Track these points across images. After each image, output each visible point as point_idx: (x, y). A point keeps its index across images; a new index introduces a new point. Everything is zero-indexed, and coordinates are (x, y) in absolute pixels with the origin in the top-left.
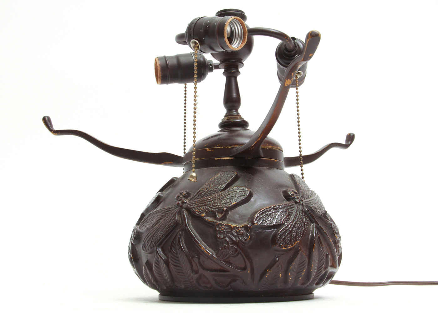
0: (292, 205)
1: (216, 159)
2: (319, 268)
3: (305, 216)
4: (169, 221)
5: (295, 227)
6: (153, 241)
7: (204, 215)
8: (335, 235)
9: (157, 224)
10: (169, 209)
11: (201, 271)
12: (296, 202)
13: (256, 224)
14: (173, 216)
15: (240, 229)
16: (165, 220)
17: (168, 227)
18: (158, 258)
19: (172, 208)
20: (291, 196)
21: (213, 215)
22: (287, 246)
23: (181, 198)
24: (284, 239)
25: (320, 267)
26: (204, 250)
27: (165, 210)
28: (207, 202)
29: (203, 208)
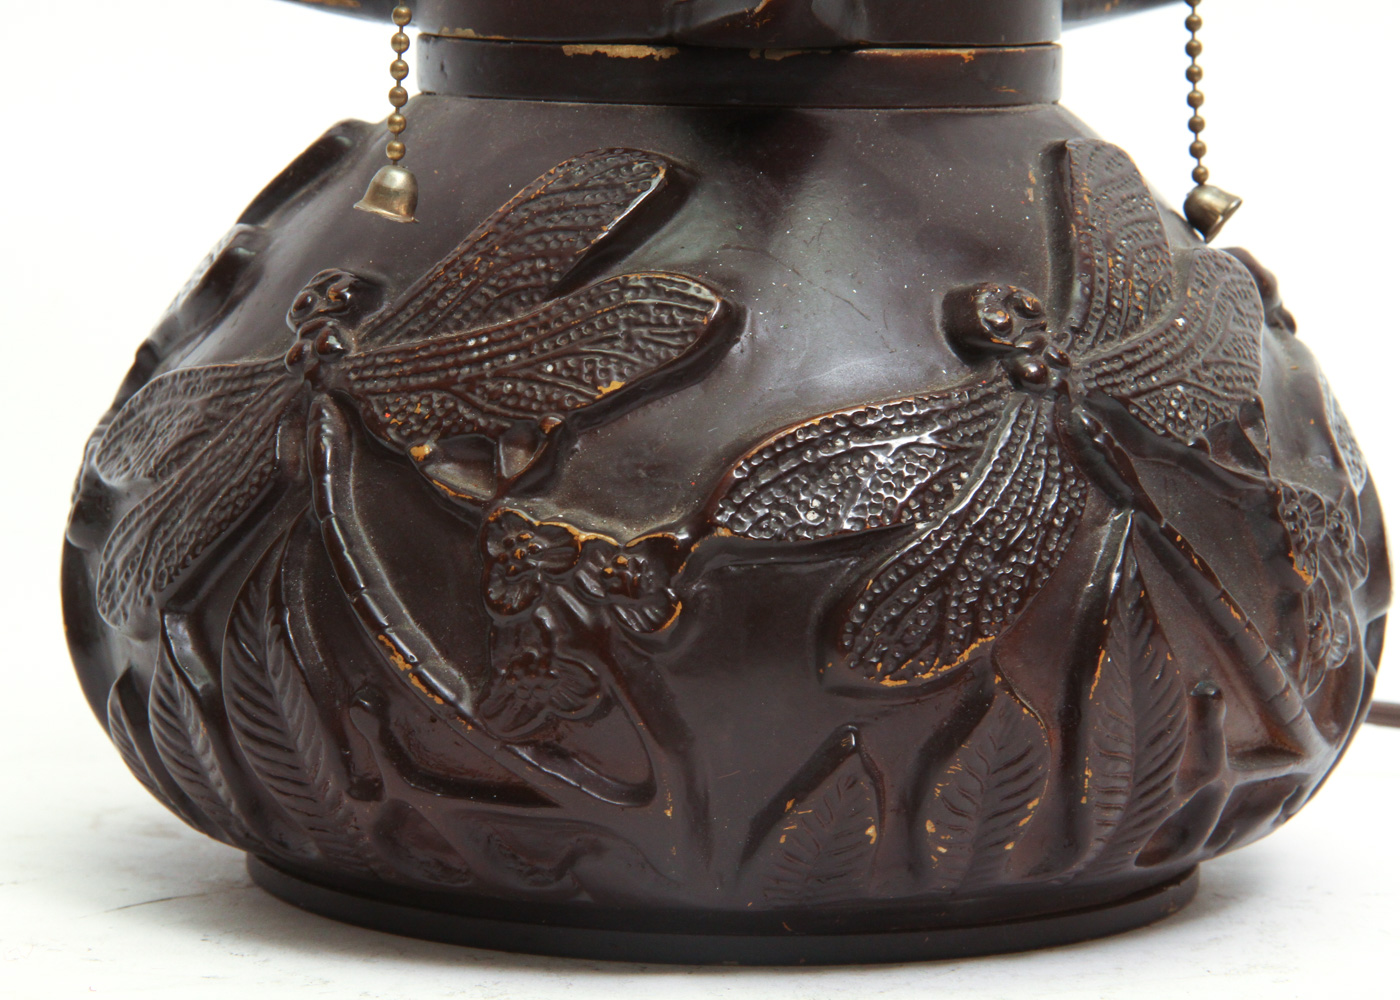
0: (988, 397)
1: (569, 50)
2: (1148, 784)
3: (1060, 468)
4: (235, 460)
5: (982, 548)
6: (148, 574)
7: (427, 449)
8: (1291, 561)
9: (179, 460)
10: (246, 378)
11: (395, 788)
12: (1018, 378)
13: (723, 532)
14: (263, 434)
15: (622, 560)
16: (220, 451)
17: (226, 500)
18: (169, 675)
19: (263, 373)
20: (987, 337)
21: (479, 452)
22: (914, 671)
23: (319, 319)
24: (895, 621)
25: (1148, 778)
26: (406, 672)
27: (227, 380)
28: (458, 365)
29: (429, 405)
